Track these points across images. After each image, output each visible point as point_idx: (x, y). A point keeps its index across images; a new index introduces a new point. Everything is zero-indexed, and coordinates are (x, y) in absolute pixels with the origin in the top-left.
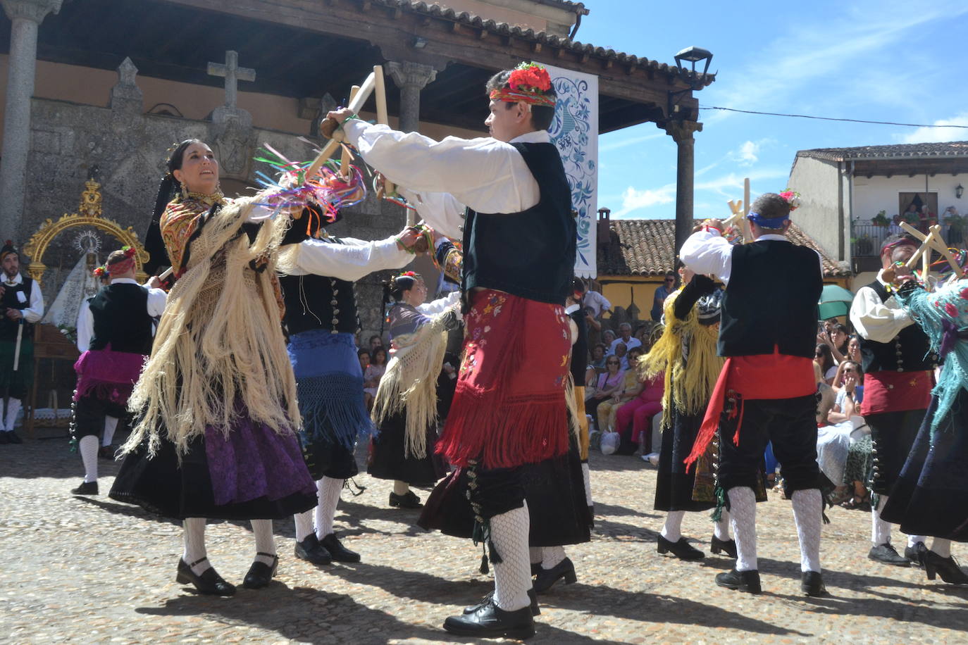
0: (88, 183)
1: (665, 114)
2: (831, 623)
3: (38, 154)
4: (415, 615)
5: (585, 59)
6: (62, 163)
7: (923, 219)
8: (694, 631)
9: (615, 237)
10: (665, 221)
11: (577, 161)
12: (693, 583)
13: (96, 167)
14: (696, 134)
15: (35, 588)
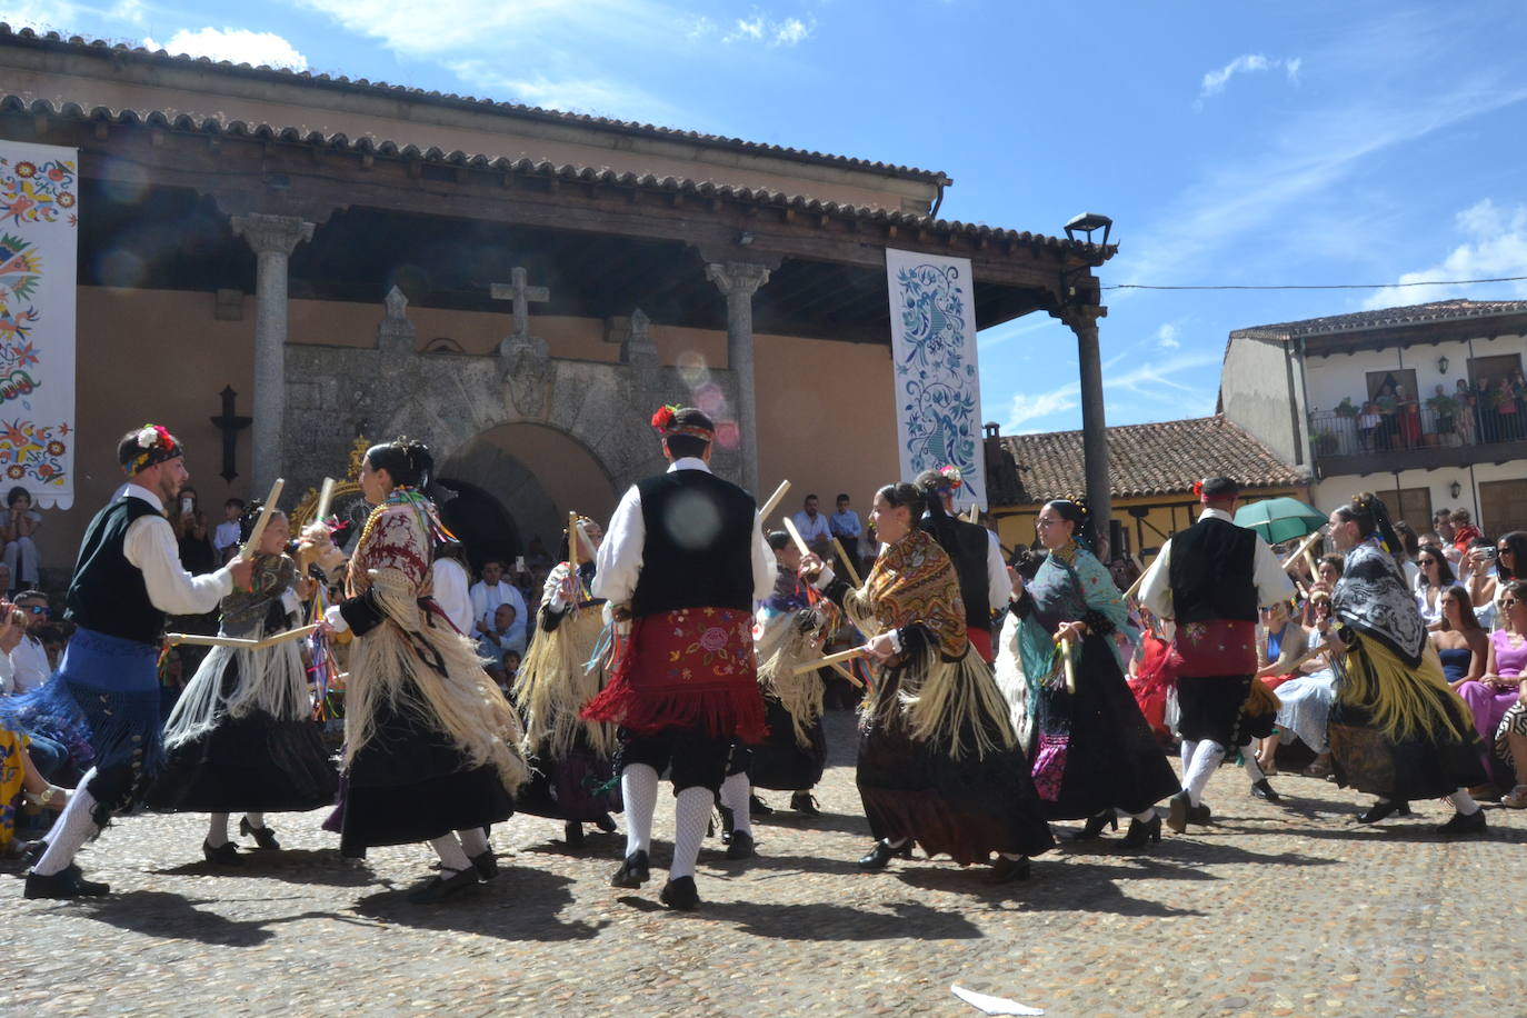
0: (356, 441)
1: (1059, 300)
2: (1327, 932)
3: (296, 411)
4: (788, 953)
5: (953, 240)
6: (325, 420)
7: (1400, 404)
8: (1147, 954)
9: (1008, 457)
10: (1070, 432)
11: (953, 366)
12: (1143, 891)
13: (365, 421)
14: (1099, 321)
15: (317, 942)
